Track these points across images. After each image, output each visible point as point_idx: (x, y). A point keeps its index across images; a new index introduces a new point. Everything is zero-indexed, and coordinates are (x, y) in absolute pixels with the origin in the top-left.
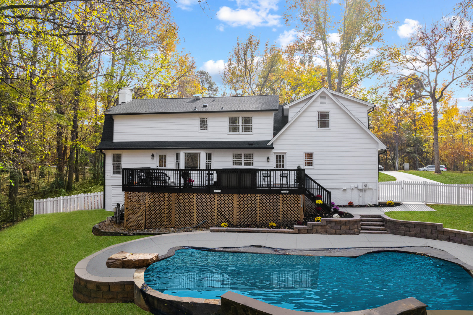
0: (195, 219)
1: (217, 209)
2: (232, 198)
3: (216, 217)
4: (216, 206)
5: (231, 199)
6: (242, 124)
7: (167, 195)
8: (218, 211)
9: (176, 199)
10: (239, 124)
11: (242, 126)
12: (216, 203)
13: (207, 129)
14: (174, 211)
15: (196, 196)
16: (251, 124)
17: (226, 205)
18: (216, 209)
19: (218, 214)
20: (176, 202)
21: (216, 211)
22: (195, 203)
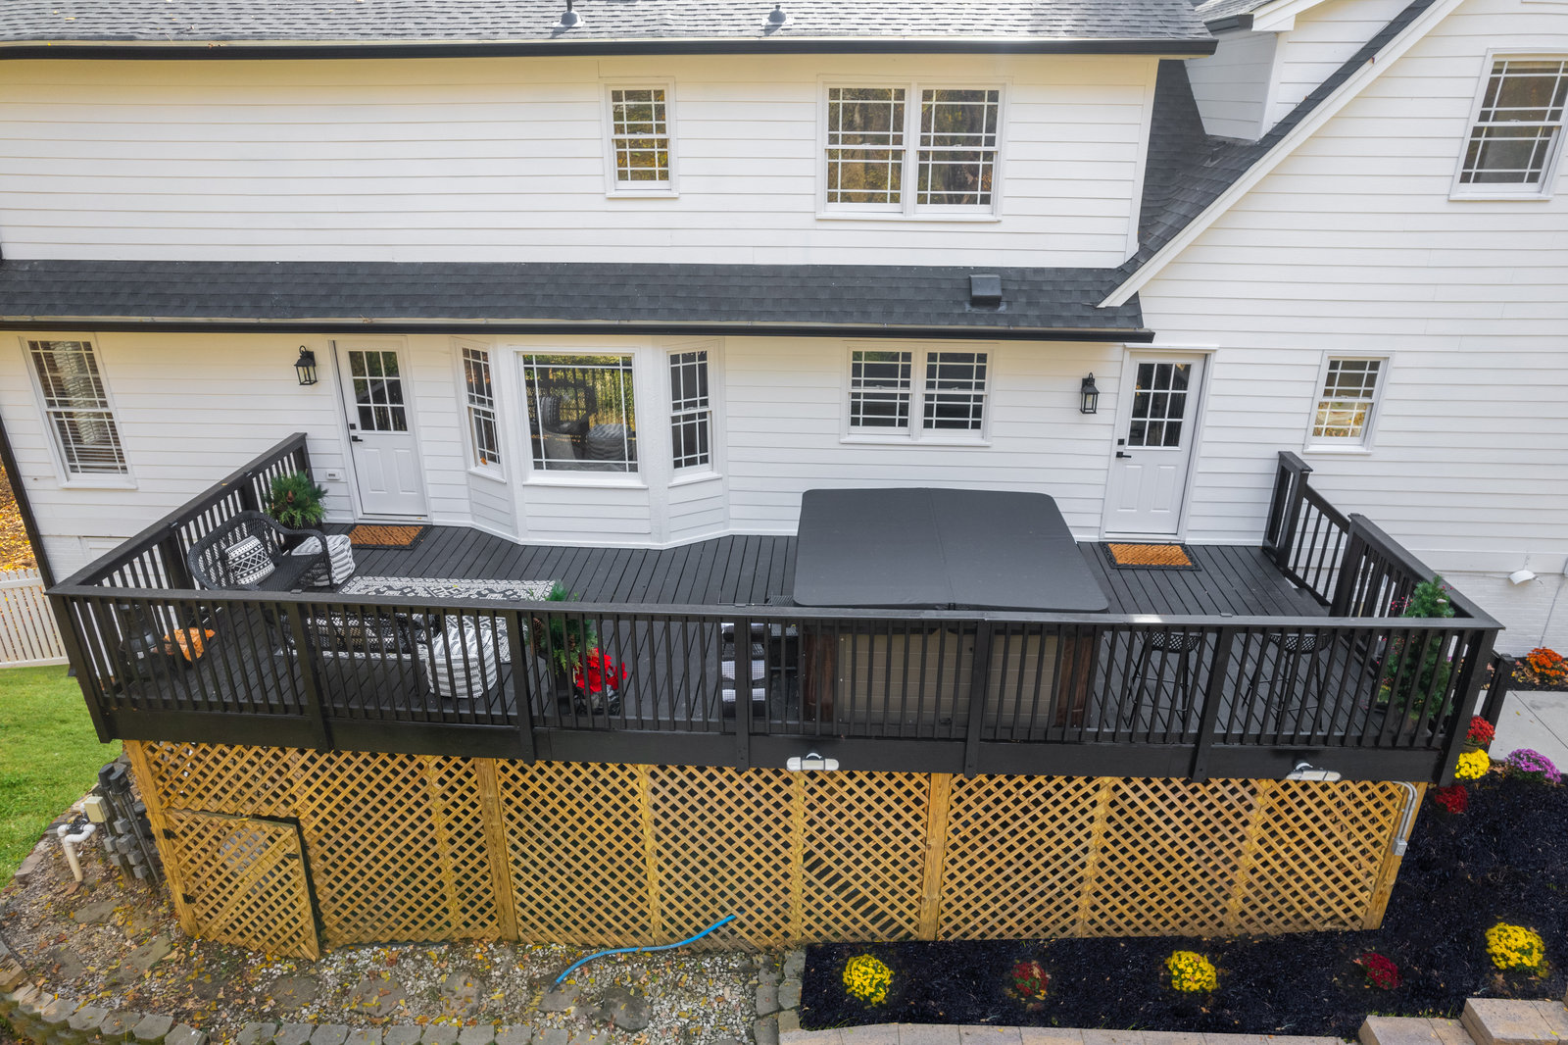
0: (655, 902)
1: (808, 856)
2: (918, 793)
3: (796, 896)
4: (797, 837)
5: (908, 801)
6: (925, 141)
7: (439, 766)
8: (810, 869)
9: (508, 794)
10: (898, 140)
11: (923, 155)
12: (798, 821)
13: (664, 176)
14: (501, 858)
15: (654, 775)
16: (991, 142)
17: (869, 832)
18: (796, 853)
19: (810, 884)
20: (511, 809)
21: (797, 867)
22: (647, 814)
